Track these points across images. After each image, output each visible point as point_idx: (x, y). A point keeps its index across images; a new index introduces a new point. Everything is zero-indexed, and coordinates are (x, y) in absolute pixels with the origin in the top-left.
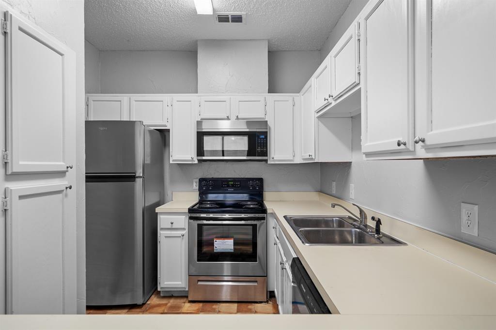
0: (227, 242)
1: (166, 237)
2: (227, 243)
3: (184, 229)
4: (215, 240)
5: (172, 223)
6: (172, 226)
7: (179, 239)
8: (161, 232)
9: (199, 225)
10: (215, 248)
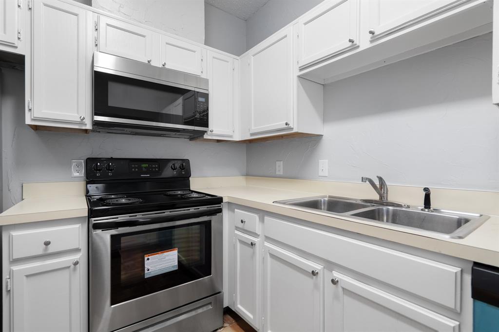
0: (168, 256)
1: (27, 276)
2: (167, 258)
3: (77, 250)
4: (146, 258)
5: (47, 244)
6: (46, 249)
7: (66, 273)
8: (15, 268)
9: (112, 236)
10: (146, 272)
